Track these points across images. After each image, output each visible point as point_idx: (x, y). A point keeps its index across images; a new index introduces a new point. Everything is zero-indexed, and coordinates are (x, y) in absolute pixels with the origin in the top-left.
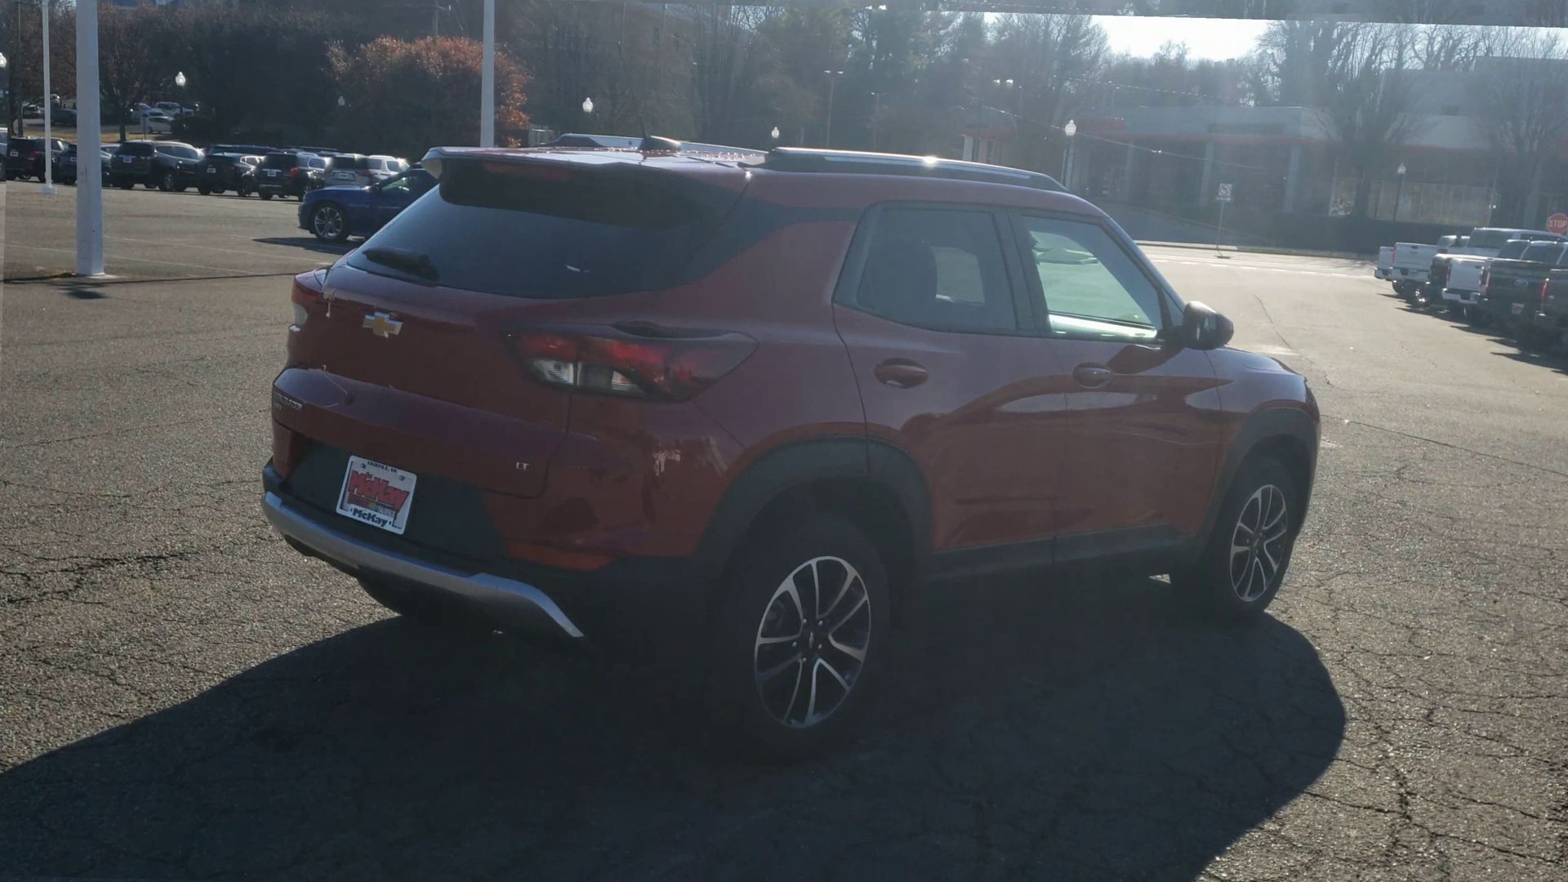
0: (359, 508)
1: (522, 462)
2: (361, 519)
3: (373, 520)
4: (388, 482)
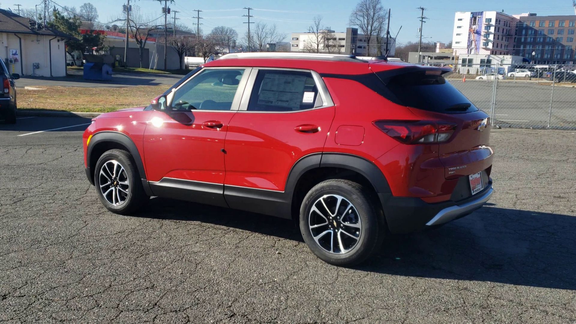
0: (475, 190)
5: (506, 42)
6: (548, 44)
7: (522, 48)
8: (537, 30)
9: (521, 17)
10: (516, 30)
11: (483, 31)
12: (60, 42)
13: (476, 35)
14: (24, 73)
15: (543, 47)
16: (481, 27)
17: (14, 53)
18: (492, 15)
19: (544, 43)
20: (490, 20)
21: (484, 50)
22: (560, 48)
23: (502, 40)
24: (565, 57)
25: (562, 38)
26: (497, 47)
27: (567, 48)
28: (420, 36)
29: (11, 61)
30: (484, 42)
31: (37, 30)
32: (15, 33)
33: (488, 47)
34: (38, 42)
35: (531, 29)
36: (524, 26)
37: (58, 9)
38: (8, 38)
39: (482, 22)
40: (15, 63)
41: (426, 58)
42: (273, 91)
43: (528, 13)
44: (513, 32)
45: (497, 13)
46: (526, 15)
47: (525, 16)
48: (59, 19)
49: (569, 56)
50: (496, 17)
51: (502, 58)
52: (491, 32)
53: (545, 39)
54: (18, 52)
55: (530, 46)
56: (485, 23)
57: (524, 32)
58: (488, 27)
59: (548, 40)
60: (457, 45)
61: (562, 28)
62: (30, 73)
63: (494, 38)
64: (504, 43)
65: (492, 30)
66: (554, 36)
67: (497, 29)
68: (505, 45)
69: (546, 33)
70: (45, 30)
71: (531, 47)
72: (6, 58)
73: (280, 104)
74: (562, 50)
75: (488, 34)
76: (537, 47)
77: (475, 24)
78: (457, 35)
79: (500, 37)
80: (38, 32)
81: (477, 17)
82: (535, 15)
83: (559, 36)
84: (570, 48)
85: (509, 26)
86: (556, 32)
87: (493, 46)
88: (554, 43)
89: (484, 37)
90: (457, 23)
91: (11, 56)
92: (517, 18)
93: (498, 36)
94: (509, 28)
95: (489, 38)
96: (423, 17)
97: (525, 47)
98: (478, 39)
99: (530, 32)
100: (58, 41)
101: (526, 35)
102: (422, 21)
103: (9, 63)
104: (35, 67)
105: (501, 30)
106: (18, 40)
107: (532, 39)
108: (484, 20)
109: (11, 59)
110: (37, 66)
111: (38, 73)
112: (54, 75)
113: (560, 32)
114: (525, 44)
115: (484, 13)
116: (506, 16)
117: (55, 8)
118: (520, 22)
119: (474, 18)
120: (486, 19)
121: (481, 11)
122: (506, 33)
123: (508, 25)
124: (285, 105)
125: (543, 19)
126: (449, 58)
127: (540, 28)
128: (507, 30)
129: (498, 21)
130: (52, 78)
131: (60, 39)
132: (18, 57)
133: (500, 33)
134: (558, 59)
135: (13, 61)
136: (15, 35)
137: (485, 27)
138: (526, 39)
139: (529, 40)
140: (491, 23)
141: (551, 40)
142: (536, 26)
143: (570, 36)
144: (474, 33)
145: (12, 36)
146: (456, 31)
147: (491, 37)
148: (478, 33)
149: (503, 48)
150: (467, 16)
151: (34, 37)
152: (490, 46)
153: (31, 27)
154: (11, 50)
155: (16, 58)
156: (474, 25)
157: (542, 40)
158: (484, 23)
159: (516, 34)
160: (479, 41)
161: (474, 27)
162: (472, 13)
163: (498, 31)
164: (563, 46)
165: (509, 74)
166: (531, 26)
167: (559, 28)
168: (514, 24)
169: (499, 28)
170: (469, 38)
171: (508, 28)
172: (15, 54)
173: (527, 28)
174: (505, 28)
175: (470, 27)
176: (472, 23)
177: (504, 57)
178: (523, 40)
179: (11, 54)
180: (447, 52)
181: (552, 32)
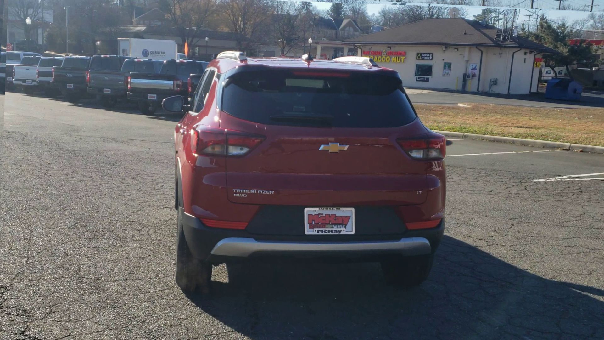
0: (320, 229)
1: (418, 191)
2: (324, 233)
3: (332, 232)
4: (335, 215)
12: (528, 55)
14: (480, 89)
17: (473, 67)
29: (469, 77)
31: (502, 42)
32: (477, 46)
34: (500, 56)
37: (546, 17)
38: (470, 52)
40: (472, 78)
48: (545, 29)
54: (478, 67)
62: (487, 89)
70: (510, 41)
72: (465, 73)
80: (502, 44)
91: (470, 71)
100: (525, 53)
103: (467, 78)
104: (492, 83)
106: (480, 53)
109: (469, 74)
110: (494, 83)
111: (496, 89)
112: (512, 92)
117: (543, 15)
130: (509, 96)
131: (528, 51)
132: (477, 72)
135: (471, 77)
136: (477, 48)
145: (474, 49)
151: (497, 50)
153: (497, 39)
154: (471, 65)
155: (475, 73)
172: (475, 69)
179: (470, 68)
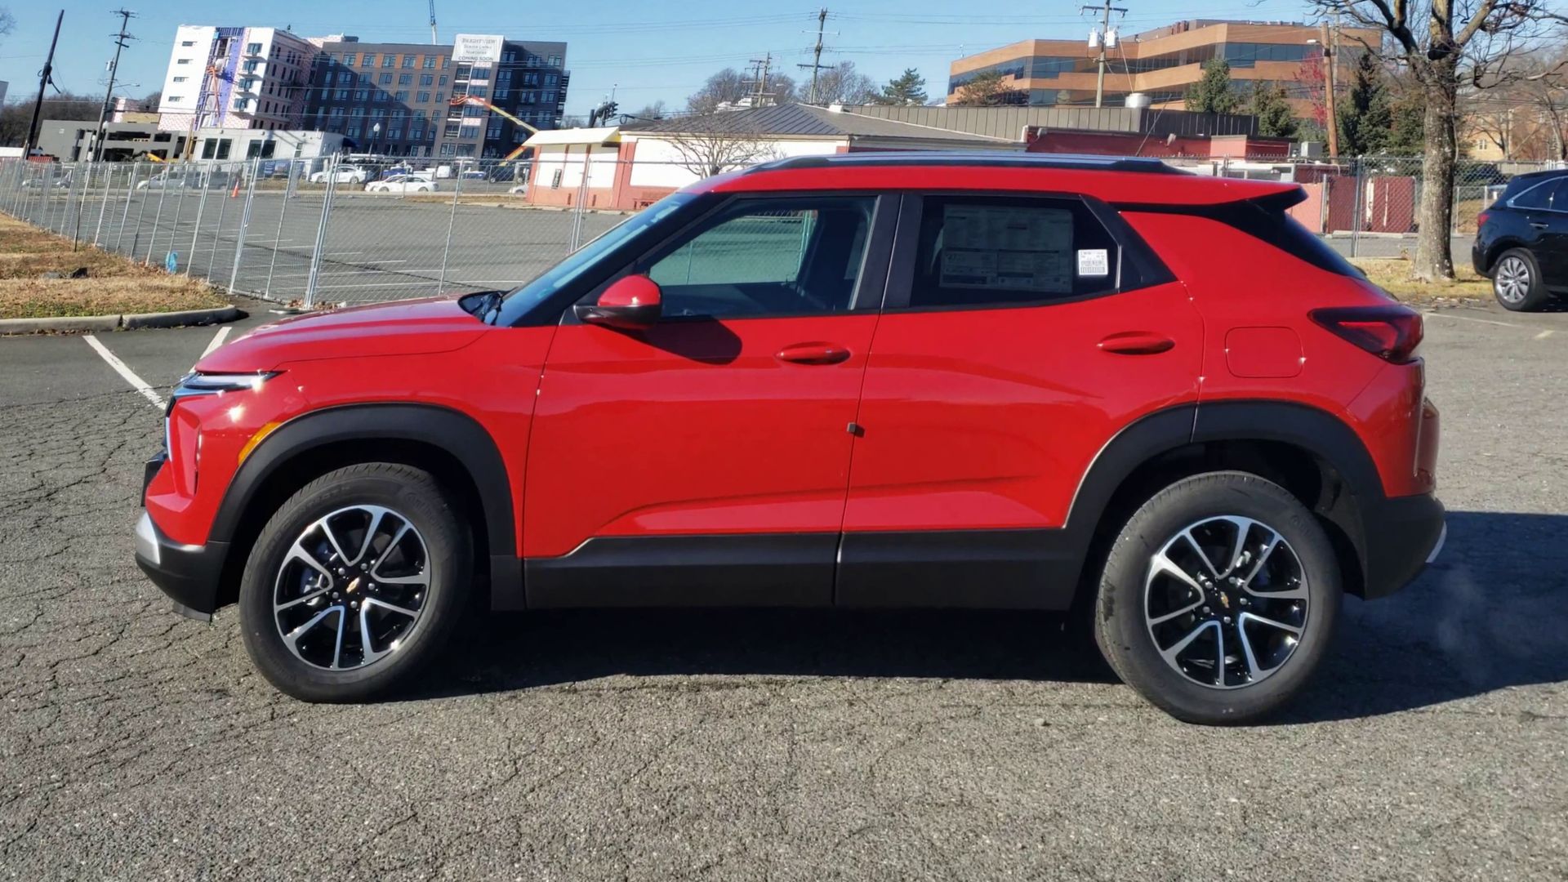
5: (288, 100)
6: (379, 105)
7: (320, 114)
8: (356, 75)
9: (325, 44)
10: (312, 73)
11: (239, 72)
13: (221, 81)
15: (367, 112)
16: (236, 63)
18: (264, 37)
19: (369, 105)
20: (259, 47)
21: (235, 118)
22: (402, 115)
23: (279, 95)
24: (411, 136)
25: (407, 93)
26: (266, 111)
27: (415, 117)
28: (109, 81)
30: (238, 100)
33: (246, 110)
35: (346, 70)
36: (332, 63)
39: (240, 50)
41: (88, 135)
42: (977, 250)
43: (342, 35)
44: (305, 77)
45: (277, 33)
46: (337, 38)
47: (335, 41)
49: (418, 135)
50: (273, 41)
51: (302, 139)
52: (256, 76)
53: (371, 94)
55: (338, 110)
56: (246, 54)
57: (329, 77)
58: (253, 62)
59: (378, 97)
60: (174, 104)
61: (408, 71)
63: (262, 90)
64: (284, 101)
65: (261, 69)
66: (392, 89)
67: (272, 69)
68: (284, 107)
69: (375, 80)
71: (341, 112)
73: (1007, 284)
74: (406, 121)
75: (249, 80)
76: (355, 112)
77: (222, 54)
78: (175, 79)
79: (276, 88)
81: (229, 39)
82: (355, 39)
83: (402, 88)
84: (422, 116)
85: (298, 64)
86: (396, 78)
87: (258, 109)
88: (391, 104)
89: (241, 87)
90: (179, 52)
92: (318, 45)
93: (272, 84)
94: (298, 67)
95: (250, 90)
96: (126, 34)
97: (327, 112)
98: (224, 92)
99: (341, 77)
101: (333, 84)
102: (121, 44)
105: (279, 71)
107: (345, 94)
108: (245, 47)
113: (405, 79)
114: (330, 103)
115: (247, 30)
116: (294, 39)
118: (323, 53)
119: (222, 41)
120: (250, 45)
121: (239, 26)
122: (290, 79)
123: (296, 62)
124: (1023, 284)
125: (371, 50)
126: (148, 136)
127: (367, 70)
128: (292, 72)
129: (276, 50)
133: (277, 79)
134: (395, 141)
137: (245, 62)
138: (331, 93)
139: (337, 96)
140: (258, 55)
141: (385, 97)
142: (356, 64)
143: (424, 89)
144: (217, 76)
146: (174, 69)
147: (256, 89)
148: (227, 77)
149: (279, 113)
150: (205, 36)
152: (252, 108)
156: (218, 57)
157: (365, 96)
158: (244, 52)
159: (310, 82)
160: (228, 95)
161: (219, 62)
162: (218, 29)
163: (273, 75)
164: (408, 111)
165: (315, 178)
166: (346, 64)
167: (384, 71)
168: (308, 58)
169: (275, 67)
170: (204, 87)
171: (294, 66)
173: (338, 68)
174: (290, 66)
175: (210, 63)
176: (216, 54)
177: (305, 135)
178: (325, 95)
180: (142, 121)
181: (387, 78)
